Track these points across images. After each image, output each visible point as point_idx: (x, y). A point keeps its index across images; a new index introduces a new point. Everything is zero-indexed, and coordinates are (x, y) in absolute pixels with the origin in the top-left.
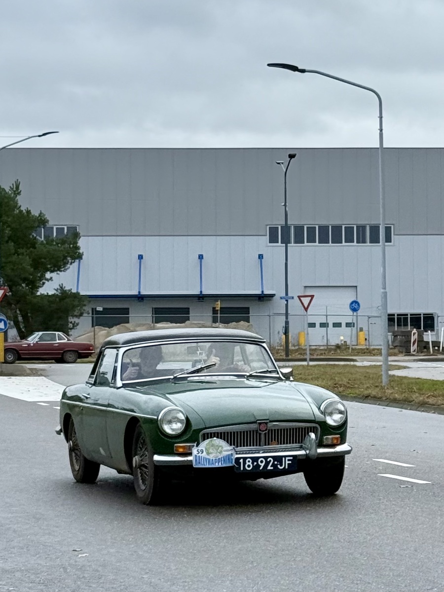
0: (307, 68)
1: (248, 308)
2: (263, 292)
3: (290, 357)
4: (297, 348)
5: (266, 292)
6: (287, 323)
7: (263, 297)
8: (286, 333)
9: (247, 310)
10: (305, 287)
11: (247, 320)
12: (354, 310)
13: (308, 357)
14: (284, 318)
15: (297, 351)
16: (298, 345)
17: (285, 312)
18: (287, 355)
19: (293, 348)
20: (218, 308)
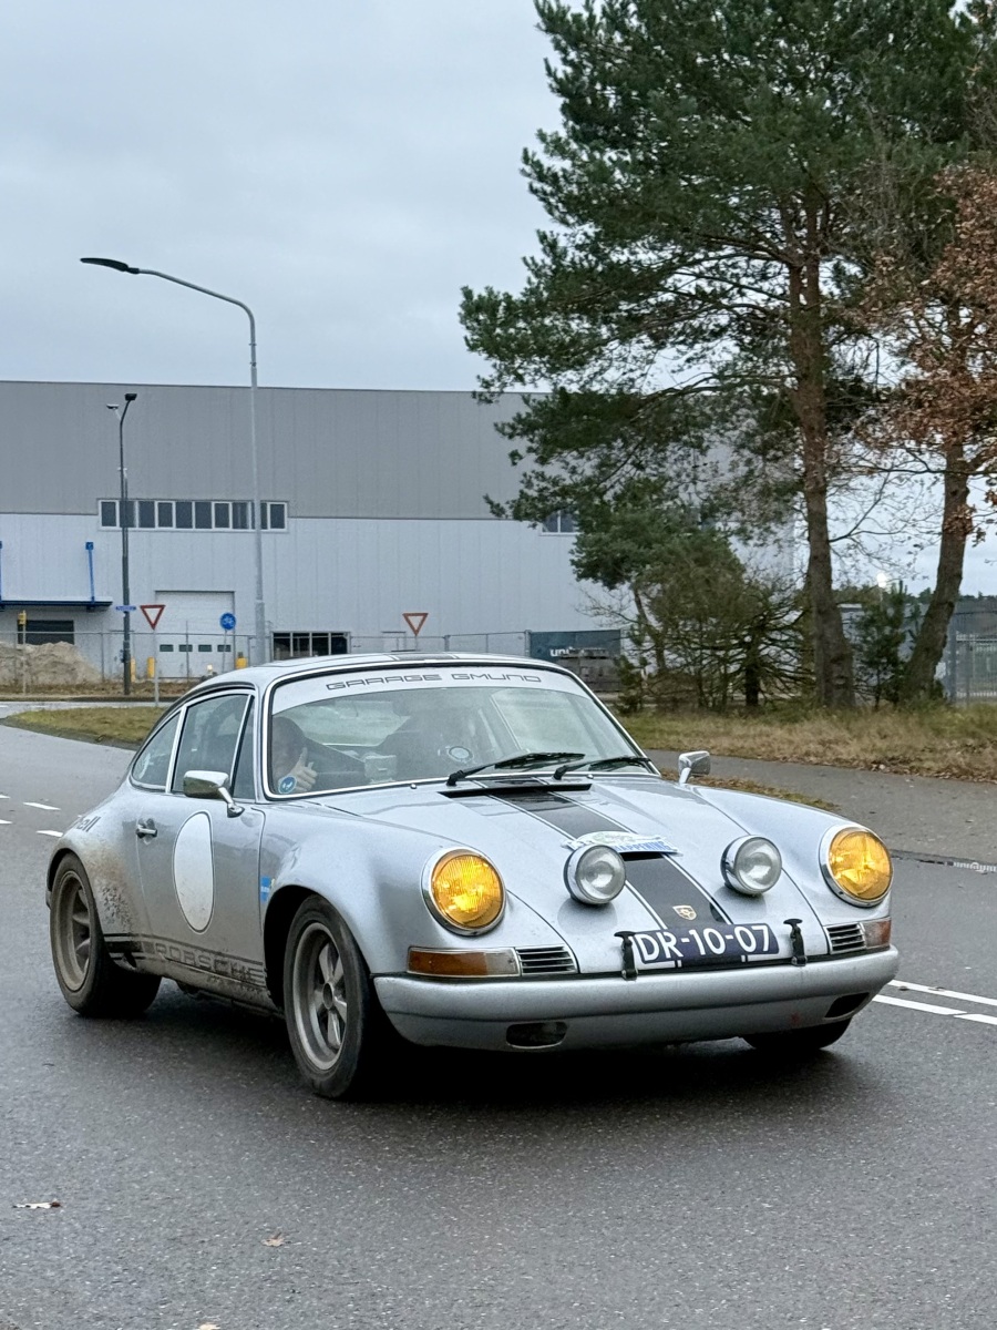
0: (141, 268)
1: (72, 622)
2: (93, 598)
3: (132, 695)
4: (143, 681)
5: (99, 598)
6: (126, 645)
7: (94, 606)
8: (126, 659)
9: (69, 625)
10: (157, 592)
11: (70, 640)
12: (227, 627)
13: (157, 695)
14: (121, 637)
15: (143, 685)
16: (146, 676)
17: (122, 628)
18: (127, 692)
19: (137, 682)
20: (23, 622)
